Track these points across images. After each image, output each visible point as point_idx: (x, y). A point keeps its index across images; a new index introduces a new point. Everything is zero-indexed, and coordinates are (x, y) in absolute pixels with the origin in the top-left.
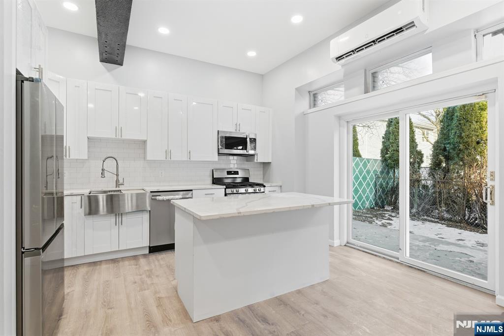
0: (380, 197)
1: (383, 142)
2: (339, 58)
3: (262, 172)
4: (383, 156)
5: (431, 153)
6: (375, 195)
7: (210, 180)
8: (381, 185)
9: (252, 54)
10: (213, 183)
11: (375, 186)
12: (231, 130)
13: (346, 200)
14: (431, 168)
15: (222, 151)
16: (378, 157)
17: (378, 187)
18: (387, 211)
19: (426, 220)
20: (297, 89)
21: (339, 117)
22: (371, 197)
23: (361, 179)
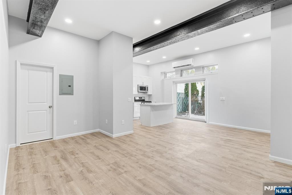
0: (184, 108)
1: (185, 86)
2: (174, 68)
3: (148, 98)
4: (185, 92)
5: (201, 90)
6: (182, 107)
7: (134, 100)
8: (184, 103)
9: (148, 61)
10: (135, 101)
11: (182, 103)
12: (141, 85)
13: (175, 103)
14: (201, 96)
15: (139, 91)
16: (183, 92)
17: (183, 104)
18: (187, 113)
19: (199, 115)
20: (161, 72)
21: (174, 82)
22: (181, 108)
23: (179, 98)
